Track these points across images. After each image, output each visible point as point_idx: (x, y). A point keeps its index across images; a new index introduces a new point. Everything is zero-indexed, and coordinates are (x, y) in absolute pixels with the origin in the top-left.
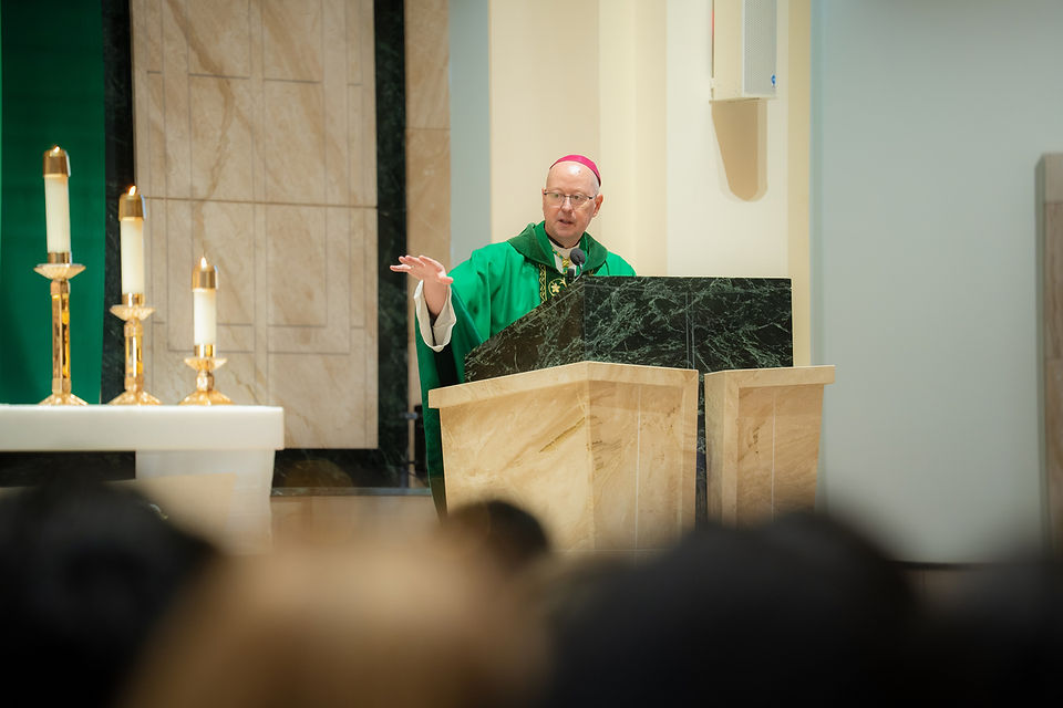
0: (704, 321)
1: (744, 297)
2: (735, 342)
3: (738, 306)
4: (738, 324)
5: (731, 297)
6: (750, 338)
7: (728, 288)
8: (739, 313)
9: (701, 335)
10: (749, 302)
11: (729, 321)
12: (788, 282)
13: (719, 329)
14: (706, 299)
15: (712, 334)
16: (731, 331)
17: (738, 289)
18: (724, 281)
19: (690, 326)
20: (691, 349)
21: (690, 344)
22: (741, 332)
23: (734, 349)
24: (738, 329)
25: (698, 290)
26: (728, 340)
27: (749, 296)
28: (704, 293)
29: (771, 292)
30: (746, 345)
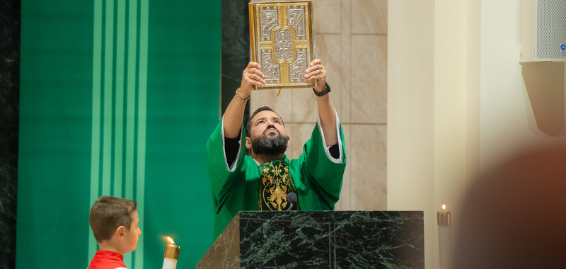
0: (345, 243)
1: (380, 225)
2: (372, 258)
3: (375, 232)
4: (375, 245)
5: (371, 225)
6: (386, 255)
7: (367, 218)
8: (376, 237)
9: (342, 254)
10: (384, 229)
11: (366, 243)
12: (421, 213)
13: (358, 249)
14: (347, 227)
15: (352, 252)
16: (368, 250)
17: (376, 219)
18: (364, 213)
19: (332, 248)
20: (333, 265)
21: (333, 260)
22: (377, 251)
23: (371, 264)
24: (375, 249)
25: (340, 220)
26: (366, 257)
27: (385, 224)
28: (345, 222)
29: (405, 221)
30: (382, 260)
